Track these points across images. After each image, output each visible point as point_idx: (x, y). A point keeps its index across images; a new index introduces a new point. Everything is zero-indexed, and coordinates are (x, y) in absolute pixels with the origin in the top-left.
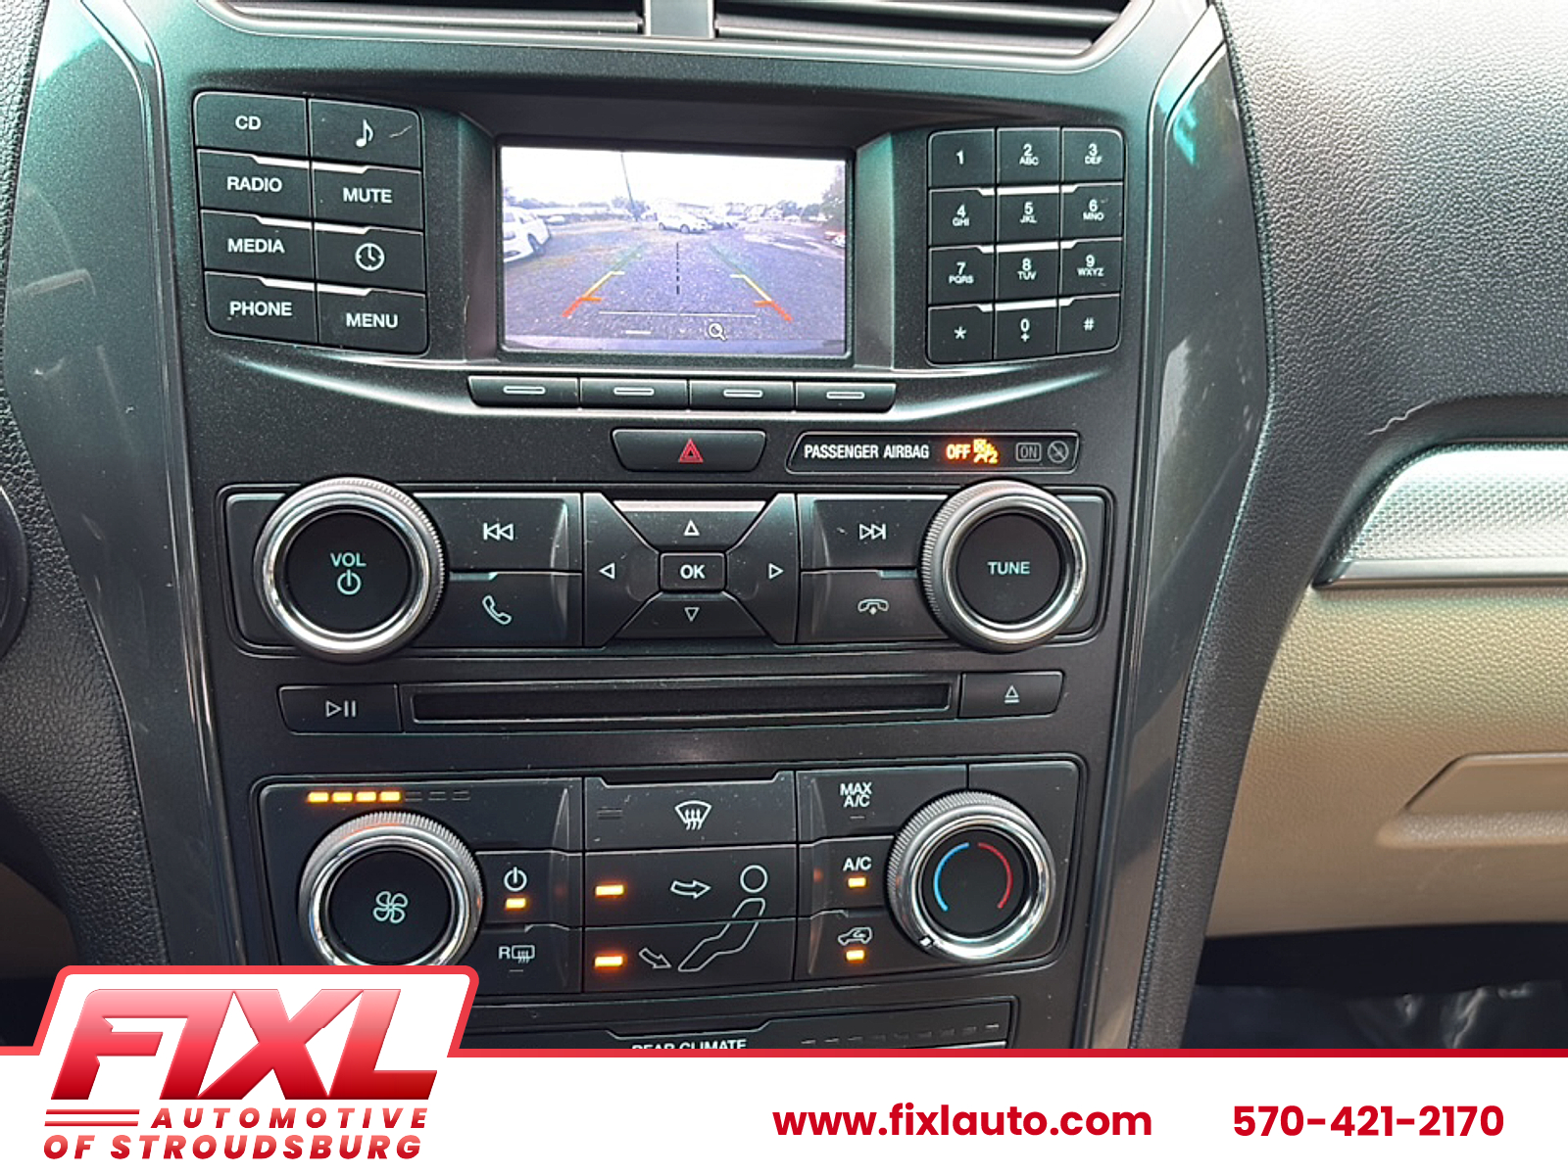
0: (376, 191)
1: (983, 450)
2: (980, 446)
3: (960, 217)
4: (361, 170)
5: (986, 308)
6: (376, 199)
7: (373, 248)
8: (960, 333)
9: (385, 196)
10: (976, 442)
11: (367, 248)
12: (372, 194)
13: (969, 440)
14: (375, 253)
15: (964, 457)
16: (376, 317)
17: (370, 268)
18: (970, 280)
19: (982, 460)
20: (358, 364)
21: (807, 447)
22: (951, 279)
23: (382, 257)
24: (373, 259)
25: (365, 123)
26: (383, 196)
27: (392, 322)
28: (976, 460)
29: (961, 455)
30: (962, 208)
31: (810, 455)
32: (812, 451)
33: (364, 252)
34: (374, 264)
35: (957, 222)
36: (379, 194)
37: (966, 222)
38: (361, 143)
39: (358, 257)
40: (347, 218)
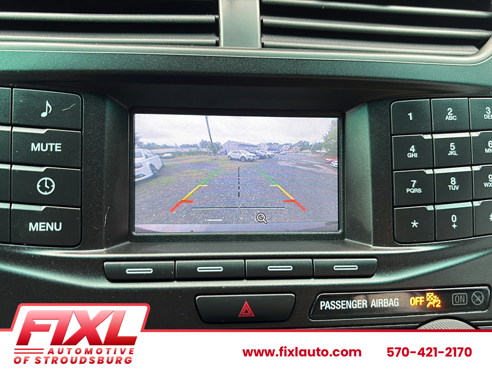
0: (52, 144)
1: (432, 299)
2: (430, 297)
3: (412, 152)
4: (42, 131)
5: (430, 208)
6: (51, 150)
7: (48, 181)
8: (415, 224)
9: (58, 147)
10: (428, 294)
11: (44, 181)
12: (49, 146)
13: (424, 294)
14: (49, 183)
15: (421, 304)
16: (48, 224)
17: (46, 193)
18: (419, 191)
19: (431, 305)
20: (35, 256)
21: (321, 302)
22: (408, 190)
23: (53, 186)
24: (48, 187)
25: (47, 101)
26: (56, 147)
27: (58, 227)
28: (428, 306)
29: (419, 303)
30: (413, 147)
31: (324, 307)
32: (325, 305)
33: (43, 183)
34: (48, 190)
35: (410, 156)
36: (54, 146)
37: (416, 155)
38: (44, 115)
39: (38, 186)
40: (32, 162)
